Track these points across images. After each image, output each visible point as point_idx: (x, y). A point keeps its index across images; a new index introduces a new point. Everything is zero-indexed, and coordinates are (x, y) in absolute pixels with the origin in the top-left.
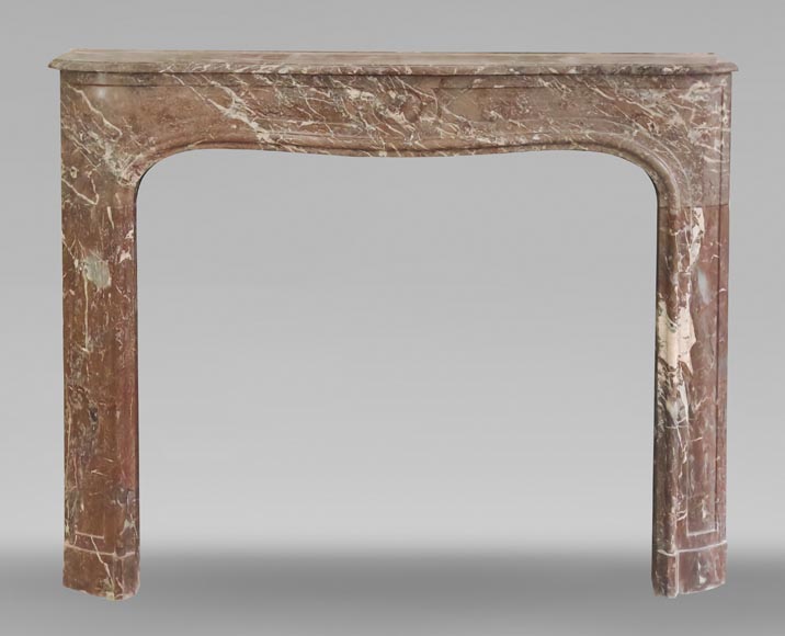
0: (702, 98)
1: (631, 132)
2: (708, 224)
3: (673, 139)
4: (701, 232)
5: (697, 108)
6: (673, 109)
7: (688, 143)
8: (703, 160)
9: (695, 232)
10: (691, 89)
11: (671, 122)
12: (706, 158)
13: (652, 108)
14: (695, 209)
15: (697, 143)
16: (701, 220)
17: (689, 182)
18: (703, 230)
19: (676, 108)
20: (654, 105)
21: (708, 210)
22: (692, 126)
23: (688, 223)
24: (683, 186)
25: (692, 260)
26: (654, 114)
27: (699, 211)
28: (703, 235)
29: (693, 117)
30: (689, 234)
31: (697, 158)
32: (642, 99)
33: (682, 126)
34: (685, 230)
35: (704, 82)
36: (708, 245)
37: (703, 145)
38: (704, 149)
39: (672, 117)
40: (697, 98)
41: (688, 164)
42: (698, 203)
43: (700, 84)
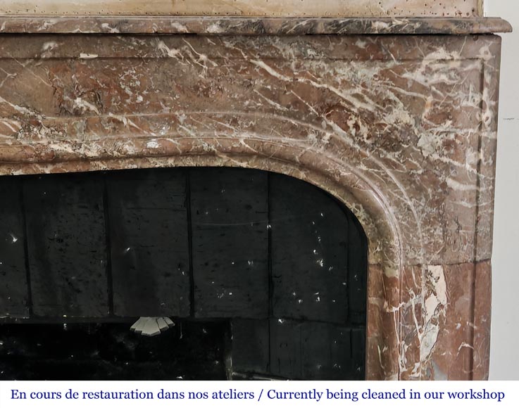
0: (444, 78)
1: (320, 136)
2: (454, 293)
3: (393, 149)
4: (440, 306)
5: (435, 95)
6: (392, 97)
7: (419, 156)
8: (444, 185)
9: (430, 306)
10: (425, 63)
11: (389, 119)
12: (450, 182)
13: (356, 96)
14: (431, 268)
15: (436, 157)
16: (441, 287)
17: (419, 223)
18: (444, 303)
19: (398, 95)
20: (359, 90)
21: (453, 271)
22: (426, 127)
23: (418, 292)
24: (408, 229)
25: (424, 353)
26: (358, 104)
27: (438, 271)
28: (443, 311)
29: (427, 110)
30: (419, 309)
31: (435, 183)
32: (339, 79)
33: (408, 126)
34: (413, 302)
35: (449, 49)
36: (453, 328)
37: (445, 159)
38: (448, 167)
39: (390, 110)
40: (436, 78)
41: (418, 191)
42: (435, 257)
43: (441, 53)
